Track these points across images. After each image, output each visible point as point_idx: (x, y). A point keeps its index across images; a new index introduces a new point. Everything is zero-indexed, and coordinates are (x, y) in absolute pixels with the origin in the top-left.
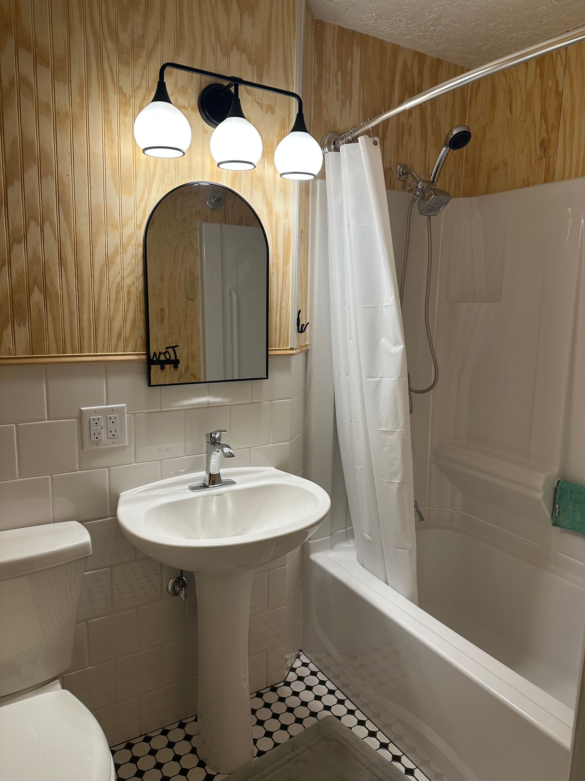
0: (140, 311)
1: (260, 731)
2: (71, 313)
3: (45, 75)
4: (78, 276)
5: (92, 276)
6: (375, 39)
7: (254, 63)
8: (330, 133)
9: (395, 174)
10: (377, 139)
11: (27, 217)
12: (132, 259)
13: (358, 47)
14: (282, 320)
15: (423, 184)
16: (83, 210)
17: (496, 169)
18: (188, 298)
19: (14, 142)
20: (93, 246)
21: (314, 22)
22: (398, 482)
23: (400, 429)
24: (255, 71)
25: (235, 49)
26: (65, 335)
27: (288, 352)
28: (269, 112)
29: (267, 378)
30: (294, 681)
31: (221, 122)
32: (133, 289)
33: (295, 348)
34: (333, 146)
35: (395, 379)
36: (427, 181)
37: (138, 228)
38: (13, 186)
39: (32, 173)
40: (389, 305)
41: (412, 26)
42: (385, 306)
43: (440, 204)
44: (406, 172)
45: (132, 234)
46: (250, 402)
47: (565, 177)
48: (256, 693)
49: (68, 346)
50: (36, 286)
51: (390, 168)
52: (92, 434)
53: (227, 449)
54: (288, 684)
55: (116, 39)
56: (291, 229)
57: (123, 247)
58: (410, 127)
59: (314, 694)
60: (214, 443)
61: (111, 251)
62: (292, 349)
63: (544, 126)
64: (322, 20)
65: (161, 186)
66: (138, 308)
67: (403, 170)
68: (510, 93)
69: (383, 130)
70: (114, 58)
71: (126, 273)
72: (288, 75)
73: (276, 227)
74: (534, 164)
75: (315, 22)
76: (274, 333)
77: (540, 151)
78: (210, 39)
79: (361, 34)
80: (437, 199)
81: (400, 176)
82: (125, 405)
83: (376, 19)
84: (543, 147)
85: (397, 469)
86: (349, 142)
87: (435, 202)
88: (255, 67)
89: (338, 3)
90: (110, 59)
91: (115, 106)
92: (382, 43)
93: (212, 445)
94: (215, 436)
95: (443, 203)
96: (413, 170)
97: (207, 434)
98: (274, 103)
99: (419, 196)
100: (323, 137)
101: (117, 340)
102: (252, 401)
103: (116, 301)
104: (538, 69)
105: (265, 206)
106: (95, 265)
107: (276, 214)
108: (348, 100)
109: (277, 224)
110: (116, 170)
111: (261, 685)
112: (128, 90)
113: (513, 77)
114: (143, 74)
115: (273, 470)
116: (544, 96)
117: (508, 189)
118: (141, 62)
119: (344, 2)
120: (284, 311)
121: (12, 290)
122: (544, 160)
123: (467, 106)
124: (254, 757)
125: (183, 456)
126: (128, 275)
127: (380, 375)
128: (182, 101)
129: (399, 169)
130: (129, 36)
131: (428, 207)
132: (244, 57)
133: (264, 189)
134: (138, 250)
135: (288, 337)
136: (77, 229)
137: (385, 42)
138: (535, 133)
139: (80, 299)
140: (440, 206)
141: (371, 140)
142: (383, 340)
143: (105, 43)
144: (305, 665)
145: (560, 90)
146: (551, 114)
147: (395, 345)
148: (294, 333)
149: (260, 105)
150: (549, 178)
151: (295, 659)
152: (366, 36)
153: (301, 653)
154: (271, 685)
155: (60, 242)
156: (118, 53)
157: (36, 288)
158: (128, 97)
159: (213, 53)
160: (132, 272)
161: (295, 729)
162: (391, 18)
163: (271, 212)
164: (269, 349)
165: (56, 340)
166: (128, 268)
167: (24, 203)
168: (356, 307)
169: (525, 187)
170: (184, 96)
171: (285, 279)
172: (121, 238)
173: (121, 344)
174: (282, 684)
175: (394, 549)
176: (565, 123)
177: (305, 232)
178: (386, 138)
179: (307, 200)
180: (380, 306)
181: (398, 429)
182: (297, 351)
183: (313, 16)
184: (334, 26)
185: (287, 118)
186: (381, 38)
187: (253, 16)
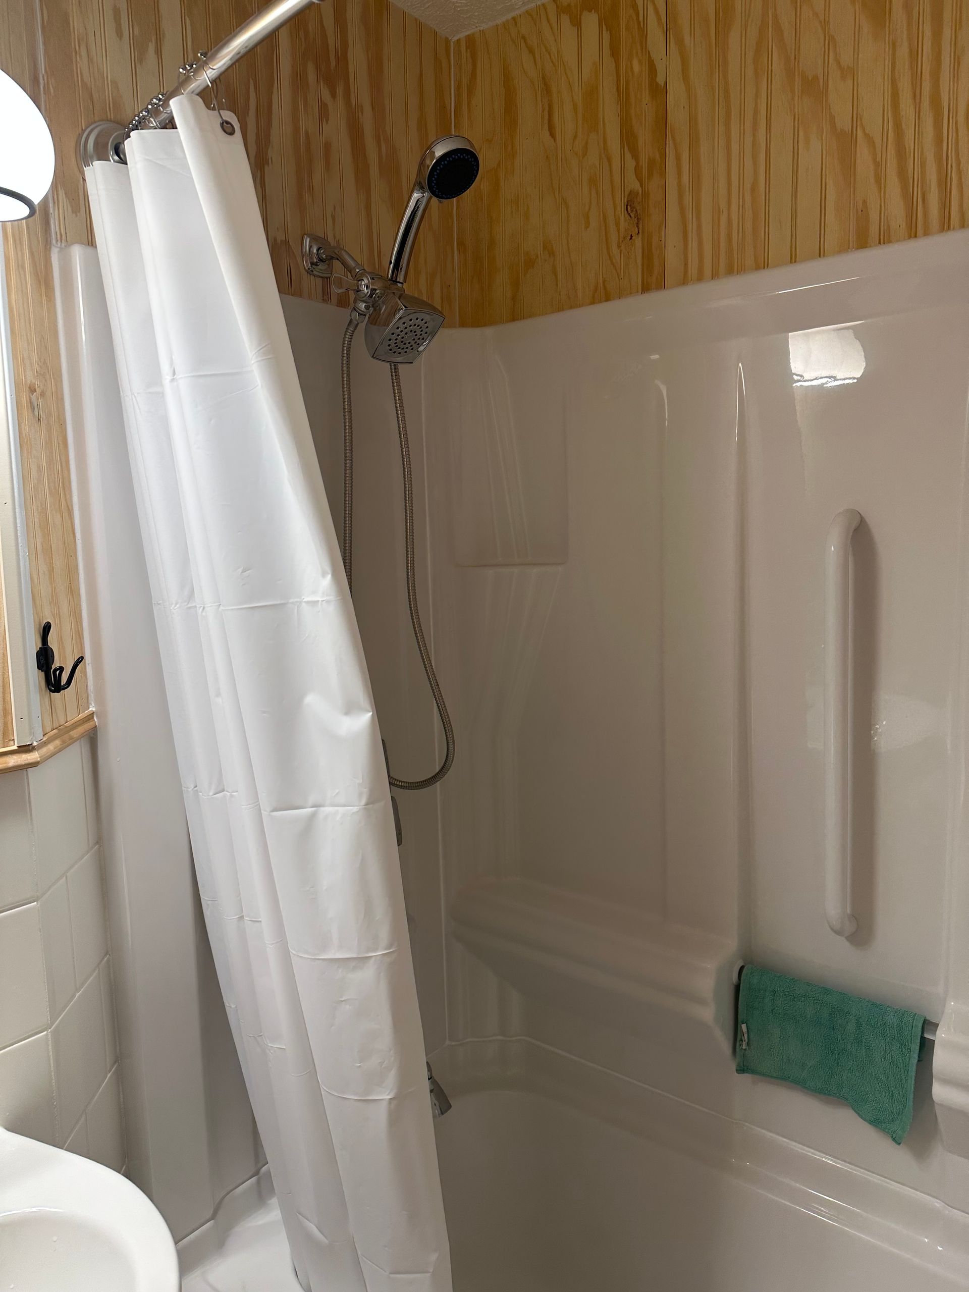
8: (104, 122)
9: (299, 261)
15: (372, 284)
17: (530, 263)
22: (389, 1097)
23: (382, 951)
27: (13, 760)
33: (35, 745)
34: (115, 157)
35: (355, 809)
36: (381, 277)
40: (318, 601)
42: (308, 602)
43: (418, 333)
44: (327, 256)
47: (690, 278)
51: (286, 242)
58: (328, 147)
62: (25, 749)
63: (630, 163)
67: (318, 250)
68: (545, 92)
74: (615, 251)
77: (625, 221)
80: (411, 320)
81: (312, 264)
84: (632, 211)
85: (381, 1062)
87: (406, 328)
95: (426, 333)
96: (343, 249)
99: (365, 315)
104: (606, 35)
108: (150, 44)
113: (550, 54)
116: (623, 97)
117: (560, 309)
122: (638, 241)
123: (451, 123)
127: (312, 799)
129: (310, 249)
131: (390, 340)
135: (6, 713)
138: (612, 182)
140: (419, 339)
141: (215, 120)
142: (311, 699)
145: (660, 80)
146: (644, 136)
147: (347, 713)
148: (29, 693)
150: (652, 281)
168: (222, 608)
169: (600, 302)
175: (392, 1275)
176: (678, 158)
177: (48, 393)
178: (268, 164)
179: (44, 302)
180: (292, 603)
181: (375, 950)
182: (51, 747)
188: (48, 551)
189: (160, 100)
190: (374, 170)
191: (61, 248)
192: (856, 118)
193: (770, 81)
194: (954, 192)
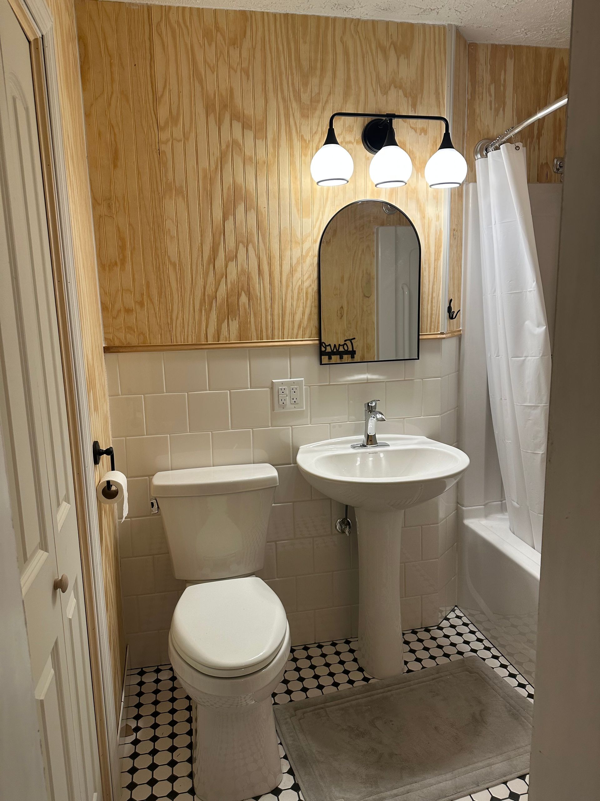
0: (315, 306)
1: (411, 657)
2: (266, 310)
3: (249, 135)
4: (271, 283)
5: (281, 282)
6: (528, 47)
7: (409, 96)
8: (483, 140)
9: (551, 168)
10: (519, 144)
11: (237, 241)
12: (310, 266)
13: (511, 59)
14: (434, 309)
16: (275, 232)
18: (364, 296)
19: (229, 188)
20: (282, 259)
21: (467, 46)
22: (542, 453)
23: (543, 404)
24: (410, 102)
25: (392, 87)
26: (262, 327)
27: (439, 336)
28: (423, 134)
29: (418, 359)
30: (446, 627)
31: (380, 150)
32: (310, 290)
33: (445, 332)
34: (486, 152)
35: (538, 358)
37: (314, 243)
38: (228, 220)
39: (241, 208)
40: (531, 291)
41: (563, 32)
42: (528, 291)
44: (564, 165)
45: (310, 248)
46: (403, 379)
48: (411, 631)
49: (264, 334)
50: (243, 291)
51: (547, 163)
52: (280, 400)
53: (380, 415)
54: (441, 629)
55: (299, 99)
56: (442, 229)
57: (303, 258)
59: (464, 639)
60: (370, 411)
61: (294, 261)
62: (442, 333)
64: (475, 42)
65: (332, 207)
66: (313, 304)
67: (560, 163)
69: (538, 129)
70: (298, 115)
71: (305, 278)
72: (439, 99)
73: (428, 230)
75: (469, 45)
76: (426, 320)
78: (372, 85)
79: (514, 47)
81: (557, 169)
82: (303, 379)
83: (525, 33)
85: (540, 441)
86: (495, 149)
88: (410, 99)
89: (486, 28)
90: (295, 116)
91: (298, 150)
92: (536, 50)
93: (368, 412)
94: (371, 405)
97: (365, 404)
98: (427, 125)
100: (477, 145)
101: (298, 329)
102: (406, 379)
103: (298, 300)
105: (419, 213)
106: (283, 274)
107: (429, 218)
108: (501, 109)
109: (429, 227)
110: (298, 200)
111: (417, 625)
112: (307, 137)
114: (319, 122)
115: (425, 439)
118: (318, 113)
119: (492, 26)
120: (435, 301)
121: (227, 294)
124: (404, 673)
125: (347, 422)
126: (306, 280)
127: (524, 355)
128: (349, 138)
129: (556, 163)
130: (308, 95)
132: (401, 92)
133: (418, 199)
134: (314, 259)
135: (438, 323)
136: (271, 247)
137: (540, 47)
139: (272, 299)
141: (513, 146)
142: (527, 323)
143: (291, 104)
144: (458, 617)
147: (538, 327)
148: (444, 320)
149: (414, 130)
151: (450, 611)
152: (520, 47)
153: (456, 608)
154: (425, 627)
155: (259, 258)
156: (301, 110)
157: (243, 292)
158: (307, 142)
159: (374, 95)
160: (309, 277)
161: (442, 661)
162: (541, 29)
163: (424, 217)
164: (420, 334)
165: (256, 330)
166: (306, 274)
167: (235, 231)
168: (503, 294)
170: (350, 133)
171: (437, 272)
172: (302, 252)
173: (301, 332)
174: (436, 627)
175: (538, 515)
177: (458, 230)
178: (542, 136)
179: (460, 202)
180: (524, 292)
181: (541, 404)
182: (449, 335)
183: (465, 41)
184: (487, 45)
185: (438, 136)
186: (535, 45)
187: (408, 57)
188: (453, 278)
189: (499, 138)
191: (467, 184)
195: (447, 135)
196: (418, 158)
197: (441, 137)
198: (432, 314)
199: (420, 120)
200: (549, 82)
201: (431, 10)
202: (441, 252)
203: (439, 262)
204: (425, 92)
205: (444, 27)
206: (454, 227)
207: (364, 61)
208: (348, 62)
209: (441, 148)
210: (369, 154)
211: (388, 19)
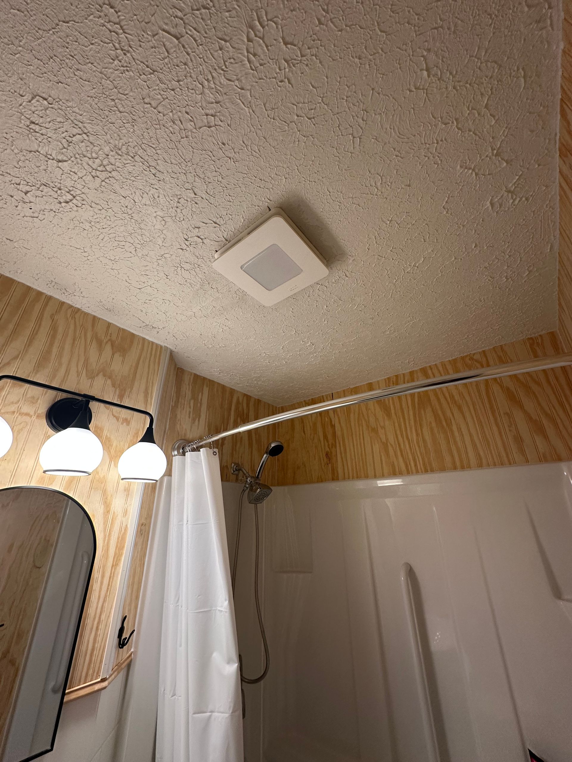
6: (218, 384)
7: (117, 387)
8: (181, 440)
9: (229, 471)
10: (216, 450)
13: (207, 387)
14: (98, 640)
15: (251, 479)
18: (35, 566)
21: (176, 368)
24: (117, 393)
25: (101, 375)
27: (98, 687)
28: (125, 424)
29: (52, 749)
33: (108, 676)
34: (183, 451)
35: (227, 715)
36: (253, 477)
40: (223, 611)
41: (243, 379)
42: (219, 610)
43: (264, 495)
44: (238, 469)
47: (346, 478)
51: (227, 466)
56: (129, 526)
58: (241, 438)
62: (103, 680)
63: (326, 444)
64: (183, 368)
67: (236, 467)
69: (222, 444)
72: (147, 398)
73: (110, 527)
74: (323, 467)
75: (178, 369)
77: (326, 459)
78: (77, 366)
79: (209, 380)
80: (262, 492)
81: (234, 471)
83: (219, 372)
84: (328, 457)
86: (193, 450)
87: (260, 495)
88: (118, 390)
92: (223, 387)
95: (266, 495)
96: (243, 467)
99: (248, 488)
100: (175, 443)
105: (103, 506)
107: (114, 513)
108: (197, 418)
109: (112, 524)
119: (198, 359)
120: (102, 626)
122: (330, 465)
123: (276, 439)
127: (210, 708)
128: (27, 409)
129: (233, 466)
131: (255, 498)
132: (109, 382)
133: (105, 490)
135: (101, 662)
138: (322, 448)
140: (264, 497)
141: (211, 451)
145: (333, 423)
146: (330, 437)
147: (228, 664)
148: (111, 652)
149: (116, 418)
150: (335, 478)
152: (213, 381)
159: (77, 376)
162: (230, 373)
163: (108, 512)
164: (66, 692)
168: (188, 610)
170: (31, 404)
176: (340, 443)
177: (147, 525)
180: (213, 610)
182: (113, 677)
183: (176, 365)
184: (191, 373)
185: (141, 429)
186: (223, 384)
187: (124, 356)
189: (197, 441)
190: (254, 442)
192: (387, 440)
193: (362, 426)
194: (418, 462)
195: (150, 430)
196: (114, 445)
197: (143, 430)
198: (93, 650)
199: (124, 410)
200: (230, 409)
201: (153, 327)
202: (122, 554)
203: (118, 568)
204: (134, 388)
205: (161, 347)
206: (143, 521)
207: (74, 343)
208: (54, 337)
209: (142, 440)
210: (51, 431)
211: (111, 321)
